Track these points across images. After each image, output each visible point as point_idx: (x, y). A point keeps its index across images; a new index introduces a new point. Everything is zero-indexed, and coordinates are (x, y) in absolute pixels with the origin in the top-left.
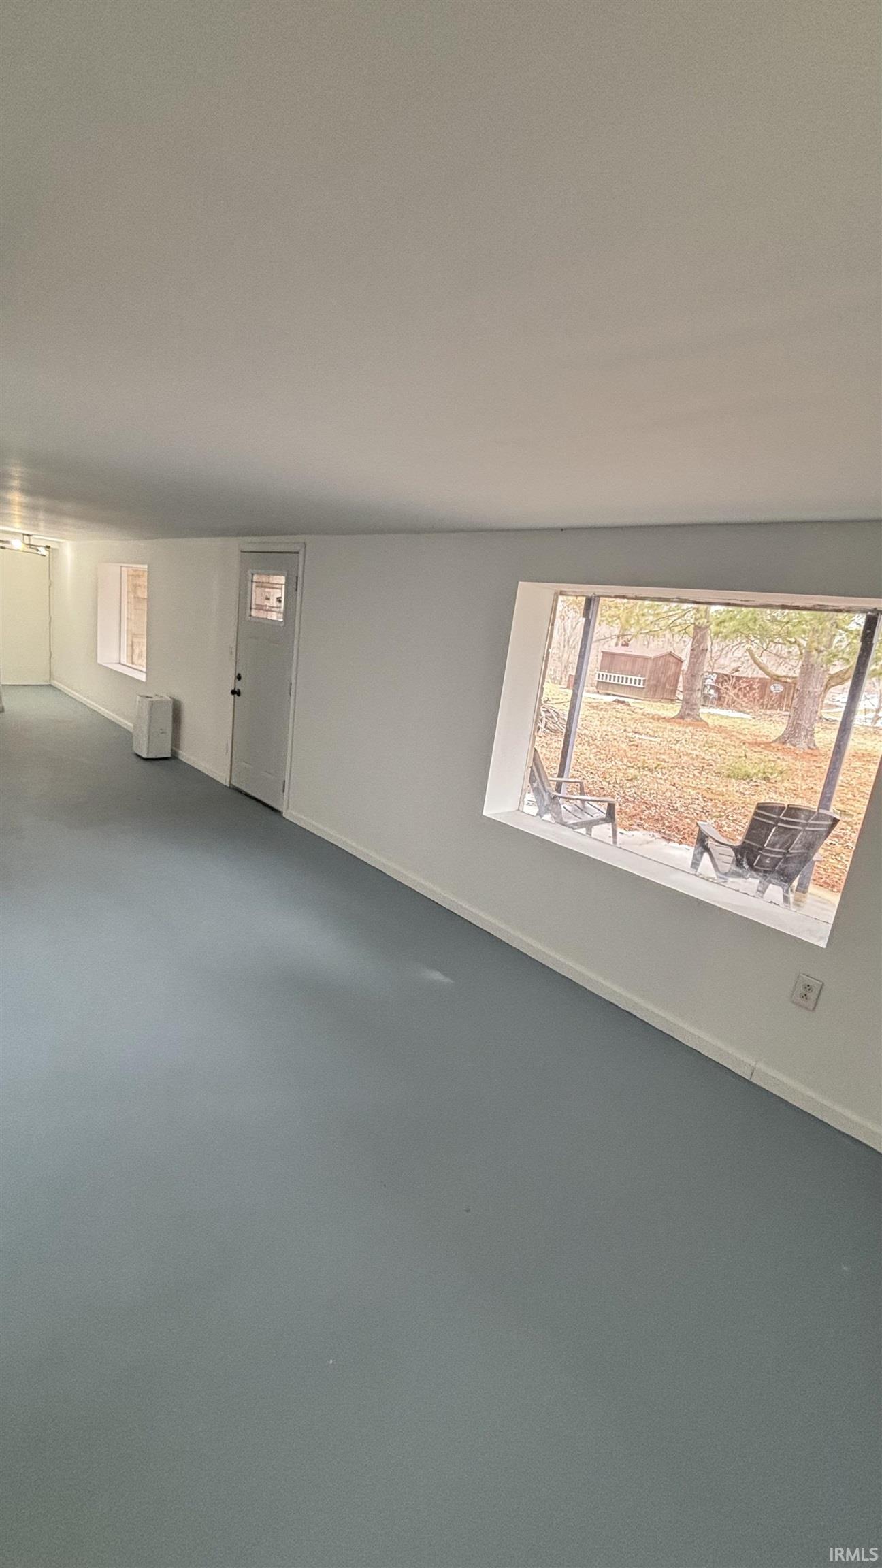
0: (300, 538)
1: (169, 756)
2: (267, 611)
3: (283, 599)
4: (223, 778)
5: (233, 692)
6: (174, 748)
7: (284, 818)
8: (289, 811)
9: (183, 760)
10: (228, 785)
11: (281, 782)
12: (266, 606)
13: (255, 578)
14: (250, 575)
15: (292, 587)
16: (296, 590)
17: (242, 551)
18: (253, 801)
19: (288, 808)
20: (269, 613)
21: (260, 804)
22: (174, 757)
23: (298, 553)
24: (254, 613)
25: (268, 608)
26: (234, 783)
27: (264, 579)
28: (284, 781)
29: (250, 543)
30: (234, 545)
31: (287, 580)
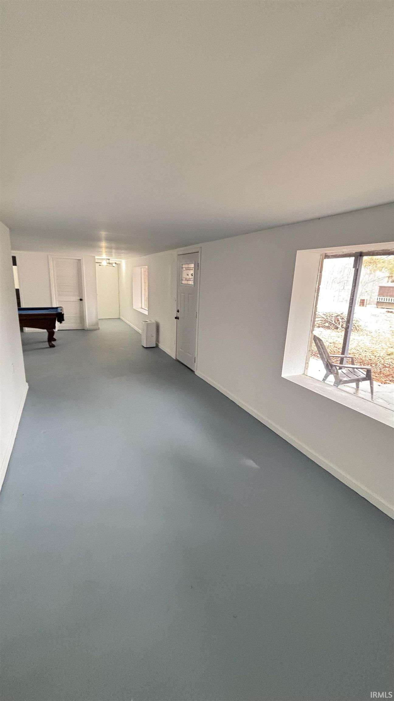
0: (200, 245)
1: (155, 346)
2: (188, 280)
3: (193, 274)
4: (173, 356)
5: (176, 318)
6: (157, 343)
7: (195, 374)
8: (197, 371)
9: (160, 347)
10: (175, 359)
11: (194, 358)
12: (187, 278)
13: (184, 266)
14: (181, 265)
15: (197, 267)
16: (198, 269)
17: (178, 255)
18: (183, 366)
19: (197, 370)
20: (189, 281)
21: (187, 368)
22: (157, 346)
23: (198, 252)
24: (183, 282)
25: (188, 279)
26: (177, 358)
27: (186, 266)
28: (195, 358)
29: (181, 250)
30: (175, 252)
31: (195, 265)
